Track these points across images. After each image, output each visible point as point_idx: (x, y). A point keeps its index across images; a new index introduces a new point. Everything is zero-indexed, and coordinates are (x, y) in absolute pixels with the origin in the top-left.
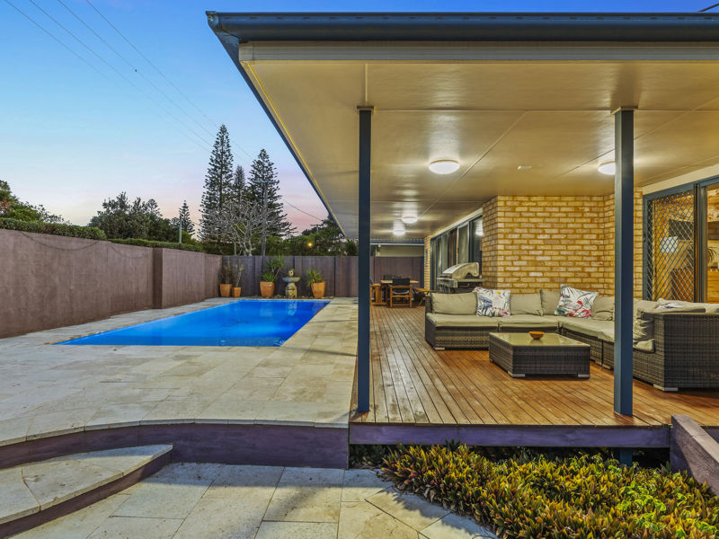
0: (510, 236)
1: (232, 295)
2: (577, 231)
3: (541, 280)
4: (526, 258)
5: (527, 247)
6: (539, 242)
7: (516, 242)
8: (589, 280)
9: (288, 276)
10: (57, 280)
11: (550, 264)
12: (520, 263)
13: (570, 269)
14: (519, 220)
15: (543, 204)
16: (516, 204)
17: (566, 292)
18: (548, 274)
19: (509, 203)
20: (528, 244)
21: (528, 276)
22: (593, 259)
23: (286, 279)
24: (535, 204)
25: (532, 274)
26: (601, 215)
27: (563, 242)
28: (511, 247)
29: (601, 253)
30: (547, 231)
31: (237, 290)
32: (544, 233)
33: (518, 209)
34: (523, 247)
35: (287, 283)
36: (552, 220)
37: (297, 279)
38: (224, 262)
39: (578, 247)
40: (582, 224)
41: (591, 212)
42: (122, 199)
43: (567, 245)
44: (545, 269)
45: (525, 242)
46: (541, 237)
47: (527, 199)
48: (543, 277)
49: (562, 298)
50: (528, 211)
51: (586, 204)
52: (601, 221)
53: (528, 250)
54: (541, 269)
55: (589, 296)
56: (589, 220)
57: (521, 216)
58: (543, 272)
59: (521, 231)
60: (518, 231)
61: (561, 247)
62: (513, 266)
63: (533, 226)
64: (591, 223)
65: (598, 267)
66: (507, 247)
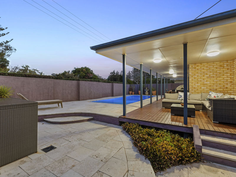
0: (194, 76)
1: (132, 94)
2: (221, 73)
3: (206, 90)
4: (200, 83)
5: (200, 79)
6: (205, 78)
7: (196, 78)
8: (227, 90)
9: (145, 89)
10: (92, 90)
11: (209, 84)
12: (198, 84)
13: (218, 86)
14: (197, 71)
15: (206, 65)
16: (196, 66)
17: (210, 93)
18: (209, 88)
19: (193, 66)
20: (201, 78)
21: (201, 88)
22: (228, 82)
23: (145, 90)
24: (203, 66)
25: (202, 88)
26: (232, 67)
27: (215, 77)
28: (194, 80)
29: (232, 80)
30: (208, 74)
31: (133, 93)
32: (207, 75)
33: (197, 68)
34: (199, 80)
35: (145, 91)
36: (210, 70)
37: (148, 90)
38: (130, 86)
39: (221, 79)
40: (223, 70)
41: (227, 66)
42: (114, 72)
43: (217, 78)
44: (207, 86)
45: (200, 78)
46: (206, 76)
47: (200, 64)
48: (207, 89)
49: (209, 95)
50: (201, 68)
51: (225, 64)
52: (232, 69)
53: (201, 80)
54: (206, 86)
55: (218, 95)
56: (226, 69)
57: (198, 70)
58: (207, 87)
59: (198, 74)
60: (197, 74)
61: (214, 79)
62: (195, 85)
63: (202, 73)
64: (227, 70)
65: (231, 85)
66: (193, 80)
